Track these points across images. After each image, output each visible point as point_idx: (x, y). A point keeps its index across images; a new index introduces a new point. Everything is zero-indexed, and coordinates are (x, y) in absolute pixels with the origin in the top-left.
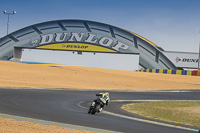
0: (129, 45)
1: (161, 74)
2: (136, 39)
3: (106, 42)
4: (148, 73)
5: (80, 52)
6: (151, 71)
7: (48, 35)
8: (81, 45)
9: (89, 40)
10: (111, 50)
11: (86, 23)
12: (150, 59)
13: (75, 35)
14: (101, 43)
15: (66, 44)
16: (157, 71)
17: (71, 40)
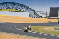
0: (26, 10)
2: (28, 8)
4: (31, 18)
7: (2, 7)
8: (12, 9)
10: (21, 11)
12: (32, 13)
17: (9, 8)
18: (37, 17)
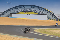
0: (44, 12)
1: (53, 21)
2: (46, 10)
3: (37, 11)
5: (29, 15)
6: (50, 20)
7: (20, 9)
8: (30, 12)
9: (32, 11)
10: (39, 14)
11: (31, 6)
12: (50, 16)
13: (28, 9)
14: (36, 12)
15: (25, 12)
16: (52, 20)
17: (27, 11)
18: (55, 20)
